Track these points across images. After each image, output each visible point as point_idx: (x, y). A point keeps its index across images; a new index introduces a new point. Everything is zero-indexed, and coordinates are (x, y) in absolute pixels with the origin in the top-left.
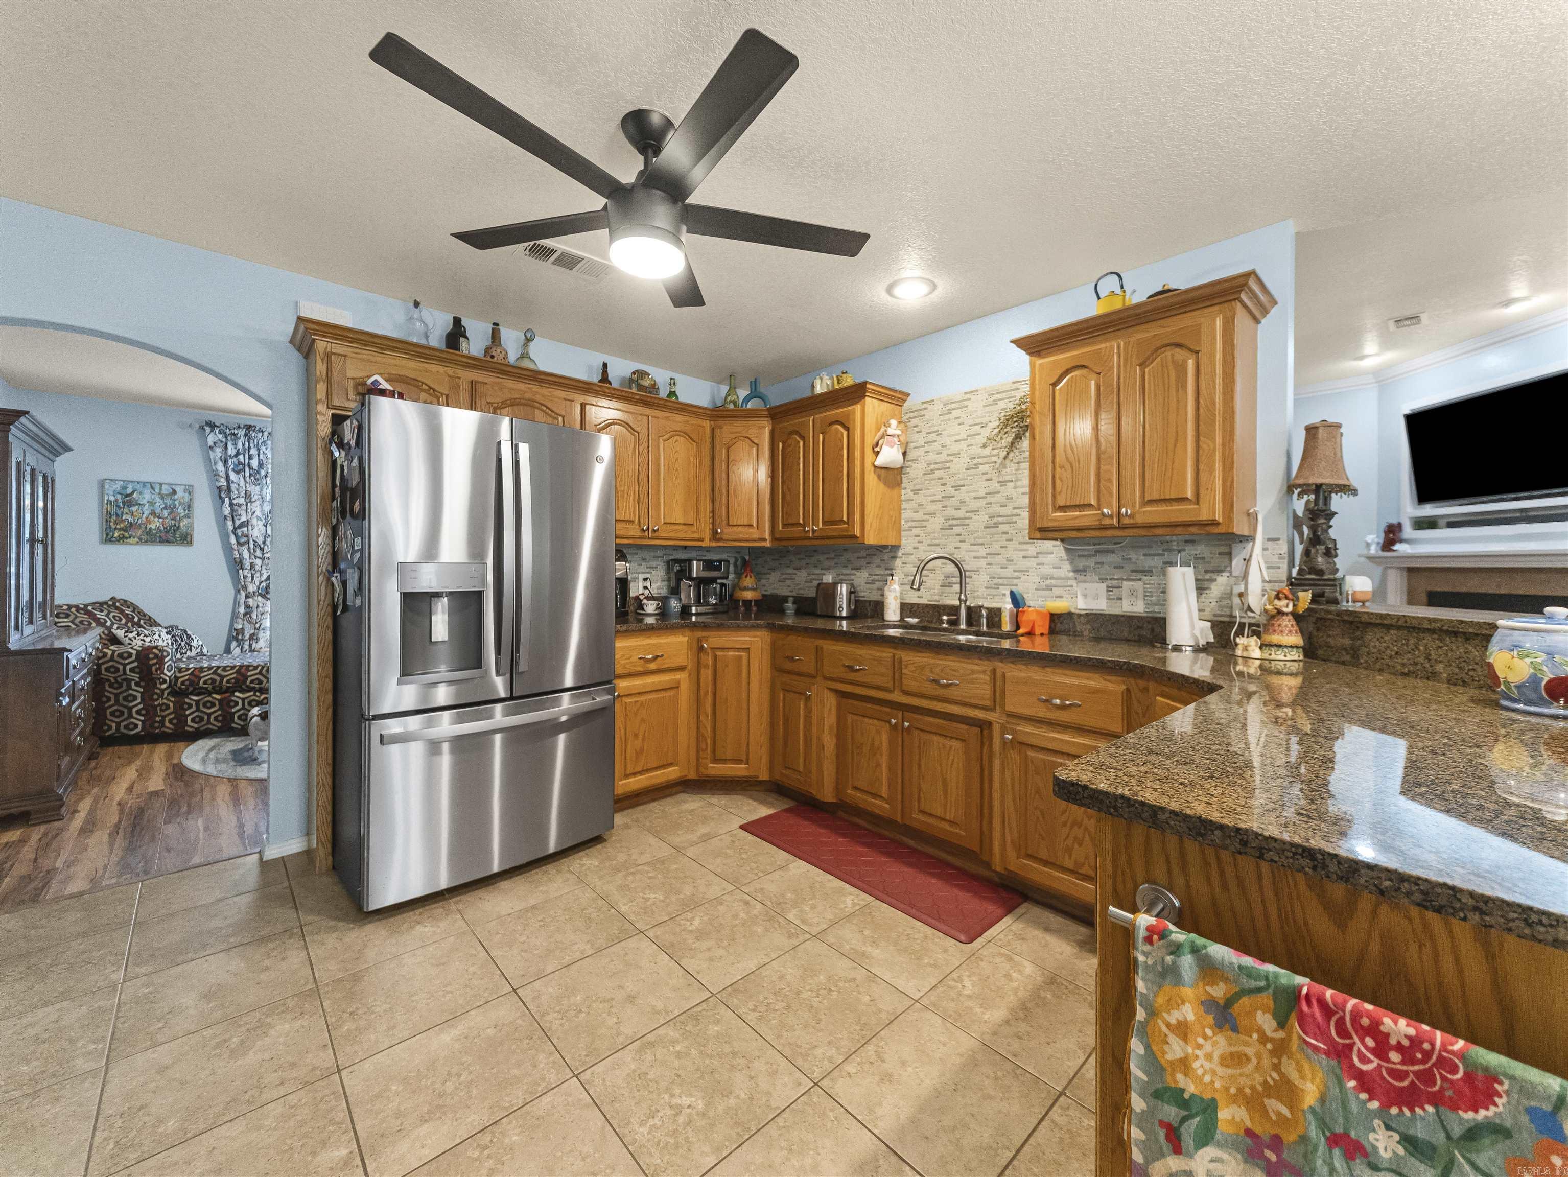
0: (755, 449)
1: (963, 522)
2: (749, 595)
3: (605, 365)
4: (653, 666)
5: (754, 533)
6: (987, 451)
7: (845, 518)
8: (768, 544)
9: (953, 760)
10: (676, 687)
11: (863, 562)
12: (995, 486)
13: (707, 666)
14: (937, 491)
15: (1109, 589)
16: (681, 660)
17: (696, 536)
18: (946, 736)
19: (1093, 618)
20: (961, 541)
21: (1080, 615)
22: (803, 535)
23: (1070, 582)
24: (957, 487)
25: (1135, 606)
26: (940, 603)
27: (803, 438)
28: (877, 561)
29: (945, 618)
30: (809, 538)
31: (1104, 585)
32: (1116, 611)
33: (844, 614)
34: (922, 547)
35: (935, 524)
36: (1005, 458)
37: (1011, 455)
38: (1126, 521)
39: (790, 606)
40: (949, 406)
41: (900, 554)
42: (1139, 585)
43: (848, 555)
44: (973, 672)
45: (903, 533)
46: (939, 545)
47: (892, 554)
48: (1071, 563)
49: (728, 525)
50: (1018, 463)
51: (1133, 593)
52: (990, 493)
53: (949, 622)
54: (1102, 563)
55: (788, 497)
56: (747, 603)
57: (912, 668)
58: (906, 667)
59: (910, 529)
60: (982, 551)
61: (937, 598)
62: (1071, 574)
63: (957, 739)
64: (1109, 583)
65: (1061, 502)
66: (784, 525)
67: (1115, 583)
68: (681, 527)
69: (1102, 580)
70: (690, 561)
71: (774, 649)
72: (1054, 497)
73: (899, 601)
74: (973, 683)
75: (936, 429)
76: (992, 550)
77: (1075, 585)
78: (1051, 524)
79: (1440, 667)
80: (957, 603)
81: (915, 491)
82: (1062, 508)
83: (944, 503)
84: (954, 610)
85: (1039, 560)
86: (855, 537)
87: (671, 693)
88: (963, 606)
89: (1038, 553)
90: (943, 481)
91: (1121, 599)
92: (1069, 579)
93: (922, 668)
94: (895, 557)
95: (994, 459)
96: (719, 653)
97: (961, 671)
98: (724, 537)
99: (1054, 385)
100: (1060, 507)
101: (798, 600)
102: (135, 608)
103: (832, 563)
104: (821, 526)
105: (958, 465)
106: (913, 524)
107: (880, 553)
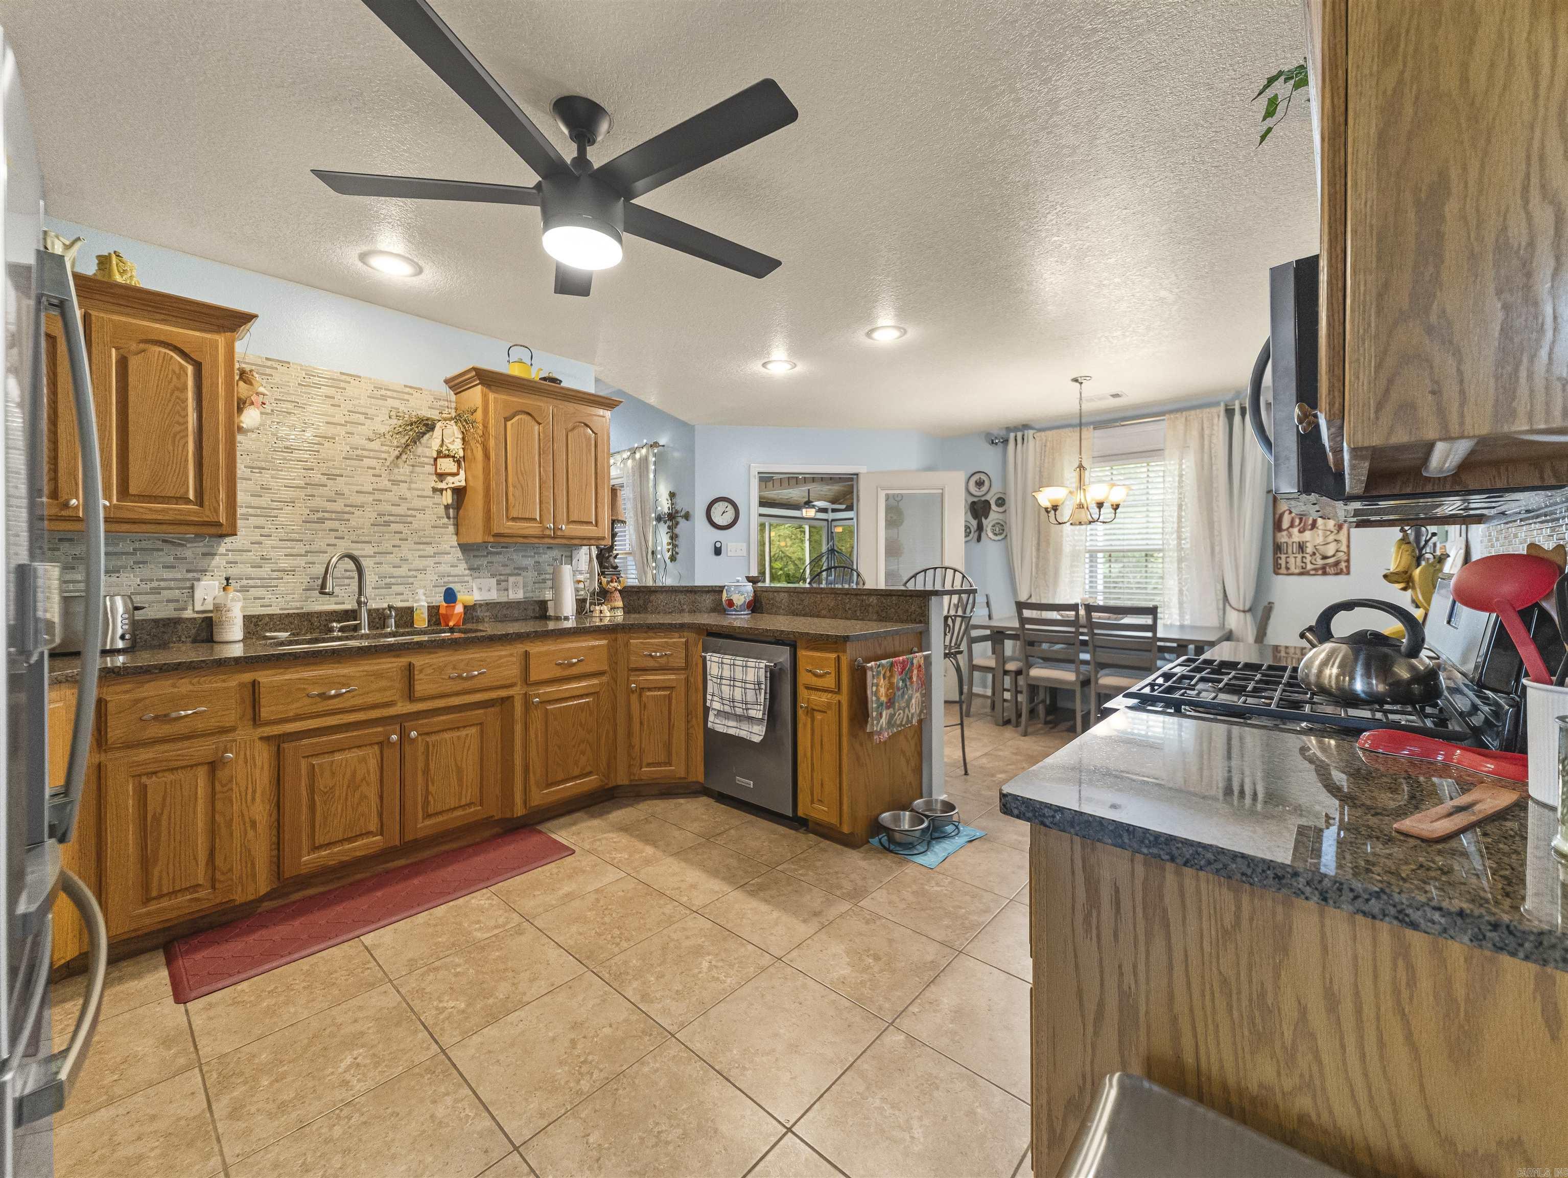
1: (341, 517)
6: (375, 445)
7: (191, 496)
9: (469, 747)
12: (385, 483)
14: (296, 475)
15: (499, 583)
18: (458, 728)
19: (490, 605)
21: (481, 605)
23: (466, 579)
24: (332, 477)
25: (516, 595)
29: (335, 624)
31: (495, 580)
32: (504, 599)
34: (268, 542)
35: (292, 515)
36: (398, 458)
37: (404, 457)
38: (559, 533)
40: (315, 379)
41: (222, 549)
42: (520, 579)
44: (500, 657)
47: (203, 549)
48: (467, 563)
50: (413, 466)
51: (516, 585)
52: (378, 490)
53: (342, 629)
54: (492, 562)
57: (429, 671)
61: (298, 604)
62: (467, 572)
63: (471, 726)
64: (498, 577)
65: (514, 514)
67: (502, 578)
69: (493, 576)
72: (507, 509)
73: (249, 613)
74: (500, 667)
76: (380, 550)
77: (471, 581)
78: (506, 531)
79: (685, 607)
82: (514, 519)
83: (308, 491)
84: (350, 615)
85: (437, 559)
86: (216, 525)
88: (364, 610)
89: (435, 553)
91: (507, 590)
92: (467, 576)
94: (211, 554)
95: (384, 455)
99: (507, 419)
106: (251, 511)
107: (166, 547)
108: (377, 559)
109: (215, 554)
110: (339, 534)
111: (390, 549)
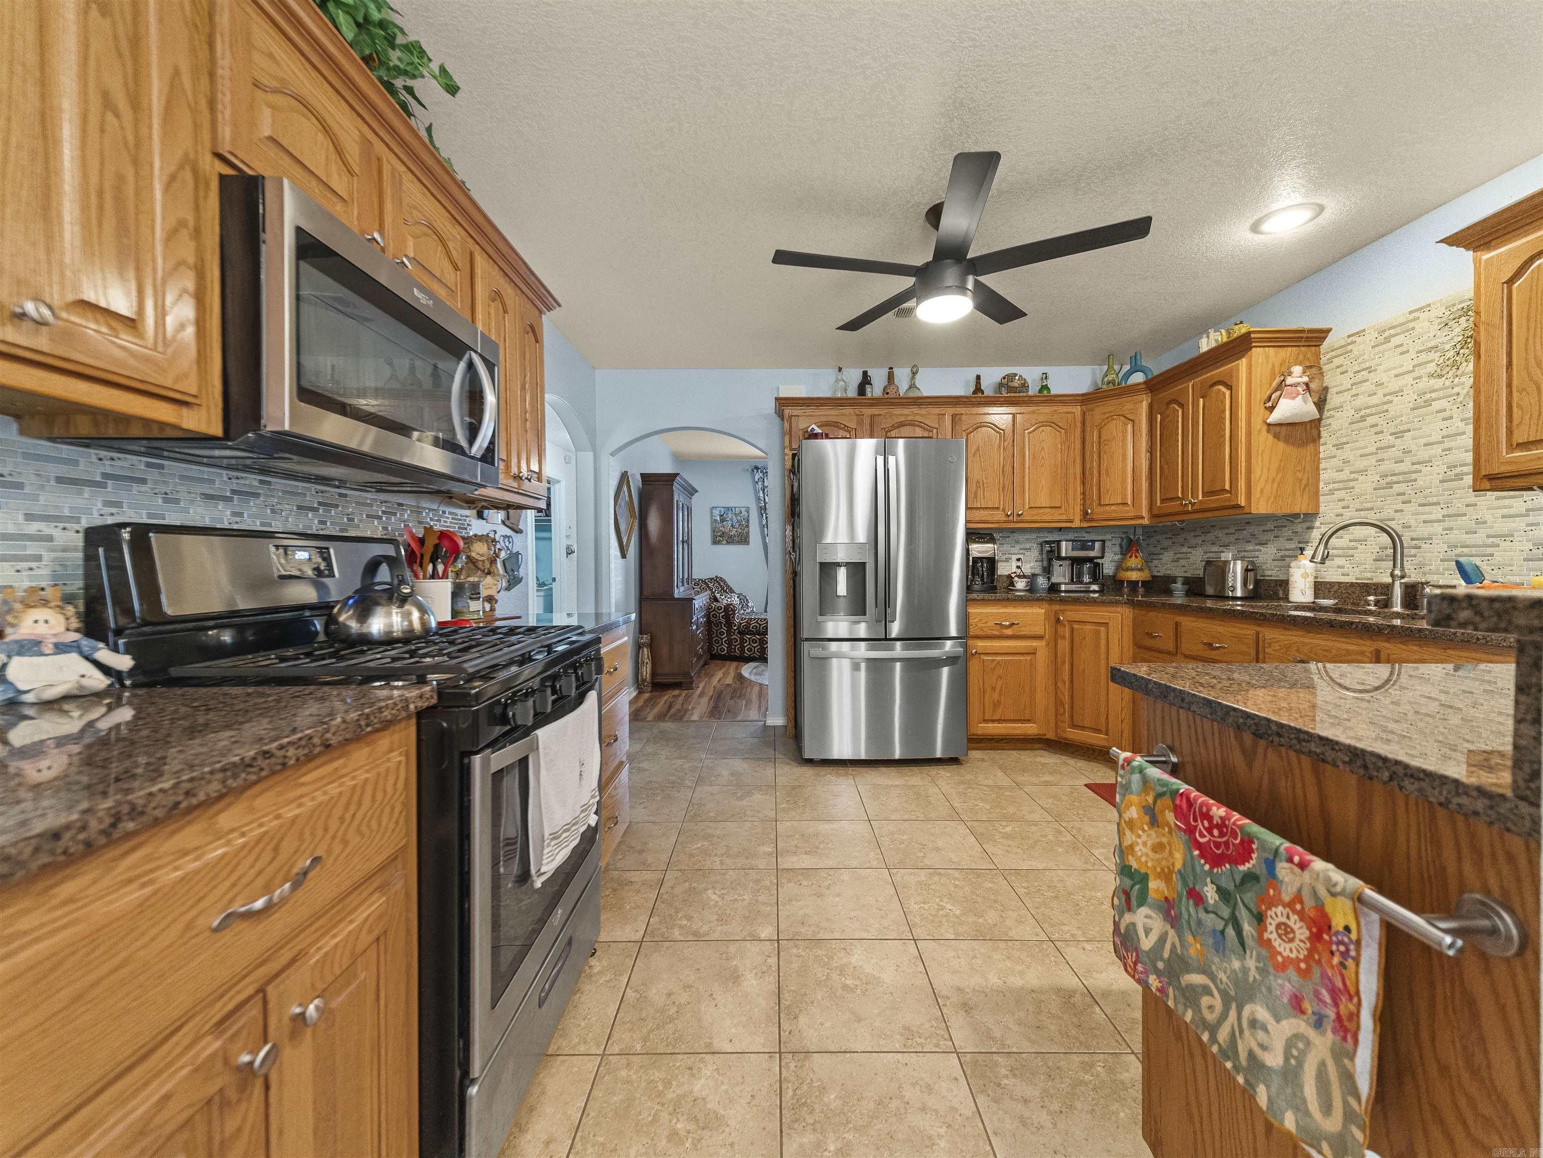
0: (1130, 427)
1: (1408, 478)
2: (1134, 576)
3: (978, 377)
4: (1009, 632)
5: (1130, 511)
7: (1227, 487)
8: (1146, 522)
10: (1033, 653)
11: (1270, 536)
13: (1064, 638)
14: (1369, 442)
16: (1038, 630)
17: (1064, 517)
20: (1404, 503)
22: (1181, 509)
24: (1398, 434)
26: (1375, 581)
27: (1181, 406)
28: (1287, 532)
29: (1373, 598)
30: (1188, 512)
33: (1239, 593)
34: (1347, 513)
35: (1366, 484)
39: (1178, 587)
40: (1385, 335)
41: (1317, 524)
43: (1250, 529)
44: (1349, 652)
45: (1322, 498)
46: (1372, 509)
47: (1307, 524)
49: (1100, 505)
52: (1447, 436)
53: (1378, 603)
55: (1166, 471)
56: (1133, 585)
57: (1276, 646)
58: (1270, 644)
59: (1331, 492)
60: (1437, 513)
61: (1369, 575)
65: (1520, 436)
66: (1163, 500)
68: (1048, 510)
70: (1059, 542)
71: (1136, 625)
72: (1510, 432)
73: (1311, 579)
75: (1367, 365)
76: (1451, 511)
78: (1503, 469)
80: (1390, 580)
81: (1339, 446)
82: (1523, 446)
83: (1379, 456)
84: (1387, 589)
86: (1239, 507)
87: (1028, 658)
88: (1397, 584)
89: (1528, 510)
90: (1378, 429)
93: (1289, 647)
94: (1311, 528)
96: (1075, 626)
97: (1334, 652)
98: (1095, 517)
99: (1511, 281)
100: (1518, 445)
101: (1187, 581)
102: (725, 582)
103: (1232, 538)
104: (1200, 498)
105: (1400, 406)
106: (1336, 486)
107: (1289, 524)
108: (1446, 524)
109: (1312, 528)
110: (1406, 497)
111: (1464, 509)
